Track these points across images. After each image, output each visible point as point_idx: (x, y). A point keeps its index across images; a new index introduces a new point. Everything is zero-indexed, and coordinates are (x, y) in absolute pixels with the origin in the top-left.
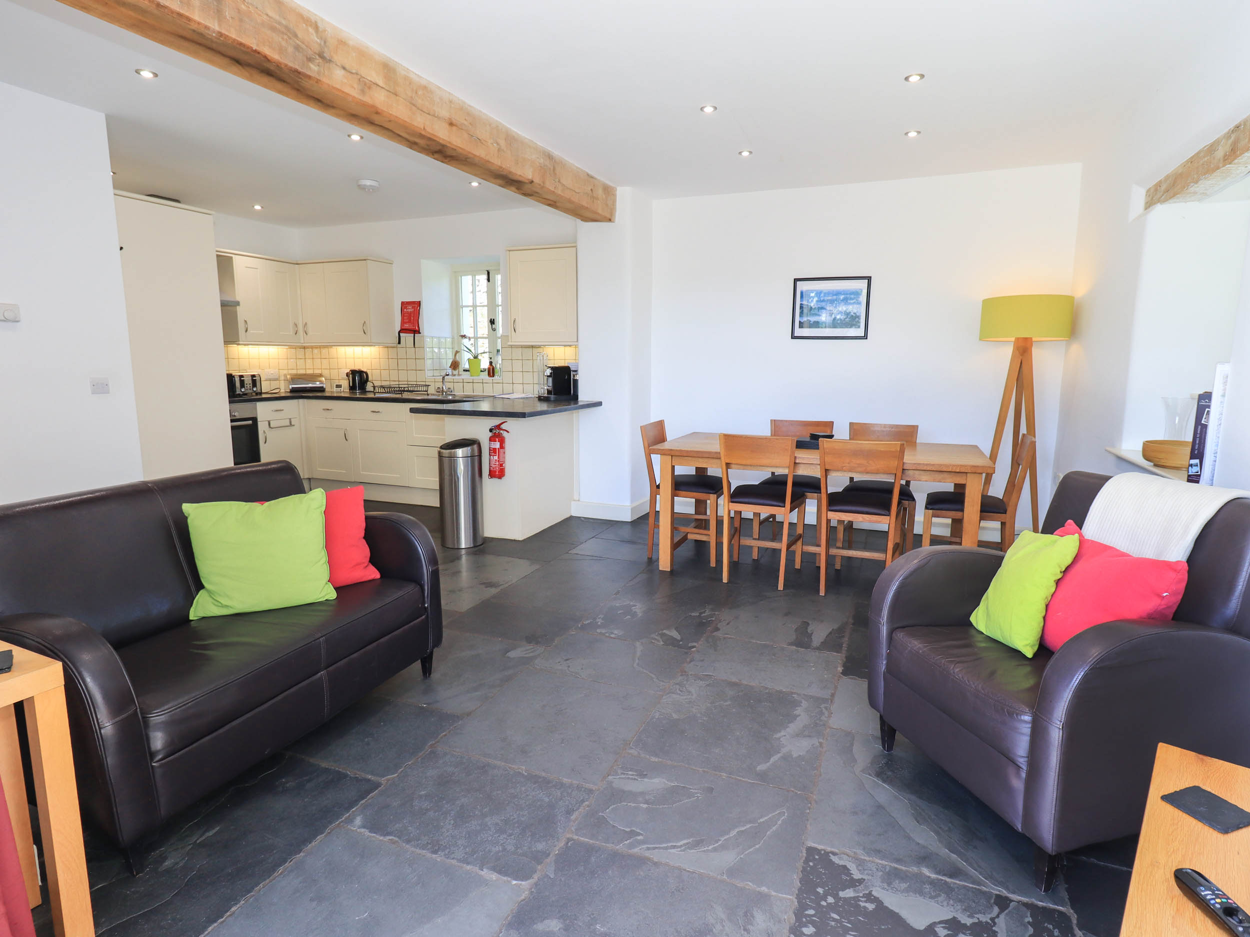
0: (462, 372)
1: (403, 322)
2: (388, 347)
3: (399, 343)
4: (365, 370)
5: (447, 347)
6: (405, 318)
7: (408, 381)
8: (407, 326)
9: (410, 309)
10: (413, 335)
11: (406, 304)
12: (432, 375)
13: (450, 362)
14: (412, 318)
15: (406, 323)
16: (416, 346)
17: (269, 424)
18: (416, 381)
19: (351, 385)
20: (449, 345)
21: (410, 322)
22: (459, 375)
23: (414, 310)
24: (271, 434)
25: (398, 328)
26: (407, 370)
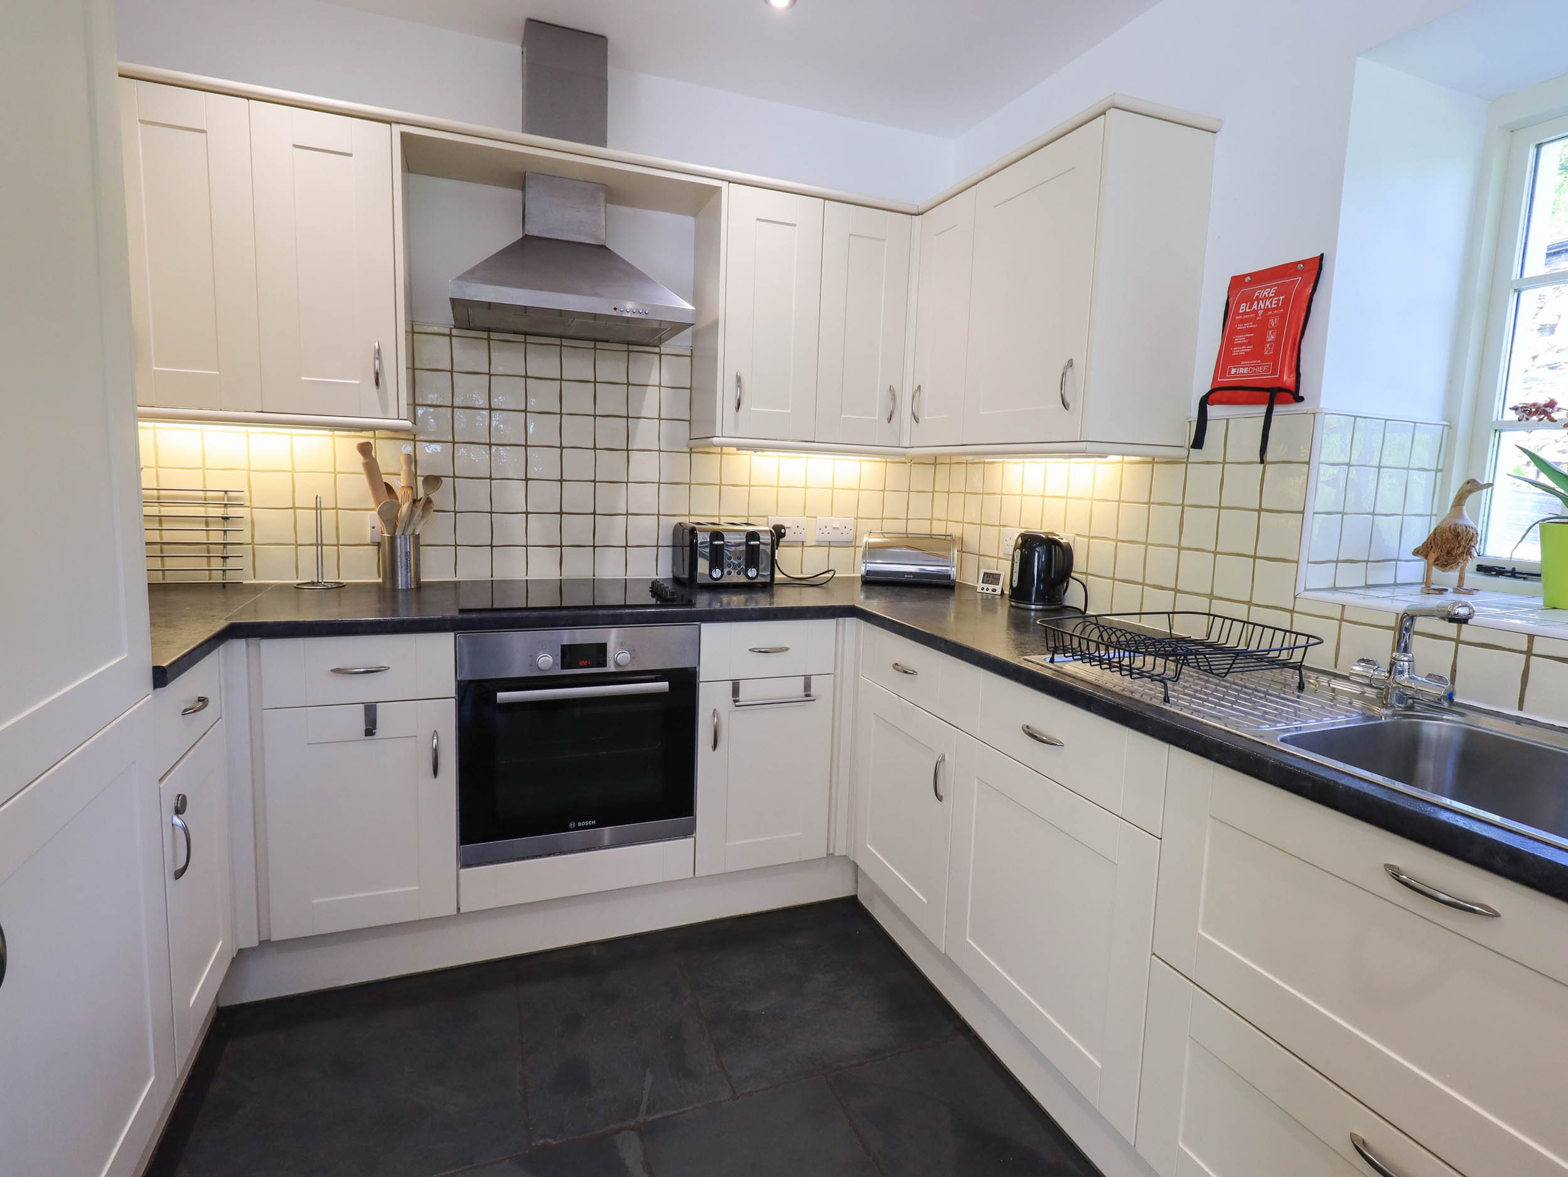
0: (1473, 578)
1: (1226, 358)
2: (1153, 462)
3: (1198, 442)
4: (1064, 537)
5: (1416, 463)
6: (1239, 339)
7: (1211, 597)
8: (1240, 372)
9: (1268, 298)
10: (1262, 409)
11: (1250, 283)
12: (1330, 584)
13: (1419, 533)
14: (1271, 337)
15: (1237, 361)
16: (1270, 456)
17: (736, 691)
18: (1249, 603)
19: (1015, 584)
20: (1425, 453)
21: (1256, 354)
22: (1459, 589)
23: (1286, 302)
24: (735, 724)
25: (1203, 384)
26: (1216, 553)
